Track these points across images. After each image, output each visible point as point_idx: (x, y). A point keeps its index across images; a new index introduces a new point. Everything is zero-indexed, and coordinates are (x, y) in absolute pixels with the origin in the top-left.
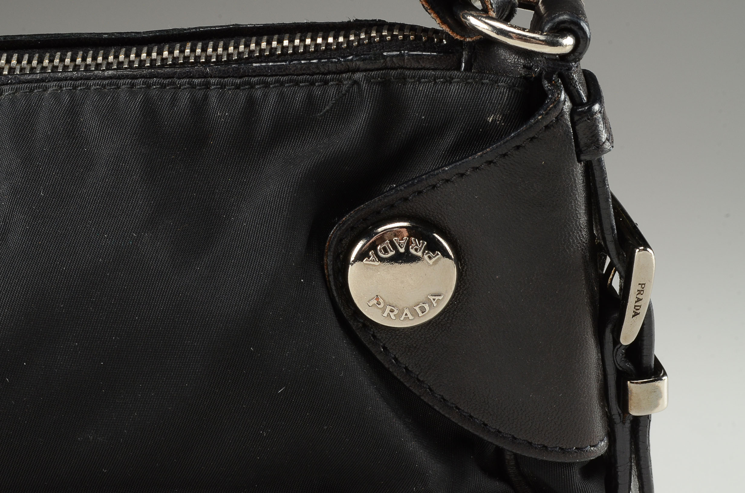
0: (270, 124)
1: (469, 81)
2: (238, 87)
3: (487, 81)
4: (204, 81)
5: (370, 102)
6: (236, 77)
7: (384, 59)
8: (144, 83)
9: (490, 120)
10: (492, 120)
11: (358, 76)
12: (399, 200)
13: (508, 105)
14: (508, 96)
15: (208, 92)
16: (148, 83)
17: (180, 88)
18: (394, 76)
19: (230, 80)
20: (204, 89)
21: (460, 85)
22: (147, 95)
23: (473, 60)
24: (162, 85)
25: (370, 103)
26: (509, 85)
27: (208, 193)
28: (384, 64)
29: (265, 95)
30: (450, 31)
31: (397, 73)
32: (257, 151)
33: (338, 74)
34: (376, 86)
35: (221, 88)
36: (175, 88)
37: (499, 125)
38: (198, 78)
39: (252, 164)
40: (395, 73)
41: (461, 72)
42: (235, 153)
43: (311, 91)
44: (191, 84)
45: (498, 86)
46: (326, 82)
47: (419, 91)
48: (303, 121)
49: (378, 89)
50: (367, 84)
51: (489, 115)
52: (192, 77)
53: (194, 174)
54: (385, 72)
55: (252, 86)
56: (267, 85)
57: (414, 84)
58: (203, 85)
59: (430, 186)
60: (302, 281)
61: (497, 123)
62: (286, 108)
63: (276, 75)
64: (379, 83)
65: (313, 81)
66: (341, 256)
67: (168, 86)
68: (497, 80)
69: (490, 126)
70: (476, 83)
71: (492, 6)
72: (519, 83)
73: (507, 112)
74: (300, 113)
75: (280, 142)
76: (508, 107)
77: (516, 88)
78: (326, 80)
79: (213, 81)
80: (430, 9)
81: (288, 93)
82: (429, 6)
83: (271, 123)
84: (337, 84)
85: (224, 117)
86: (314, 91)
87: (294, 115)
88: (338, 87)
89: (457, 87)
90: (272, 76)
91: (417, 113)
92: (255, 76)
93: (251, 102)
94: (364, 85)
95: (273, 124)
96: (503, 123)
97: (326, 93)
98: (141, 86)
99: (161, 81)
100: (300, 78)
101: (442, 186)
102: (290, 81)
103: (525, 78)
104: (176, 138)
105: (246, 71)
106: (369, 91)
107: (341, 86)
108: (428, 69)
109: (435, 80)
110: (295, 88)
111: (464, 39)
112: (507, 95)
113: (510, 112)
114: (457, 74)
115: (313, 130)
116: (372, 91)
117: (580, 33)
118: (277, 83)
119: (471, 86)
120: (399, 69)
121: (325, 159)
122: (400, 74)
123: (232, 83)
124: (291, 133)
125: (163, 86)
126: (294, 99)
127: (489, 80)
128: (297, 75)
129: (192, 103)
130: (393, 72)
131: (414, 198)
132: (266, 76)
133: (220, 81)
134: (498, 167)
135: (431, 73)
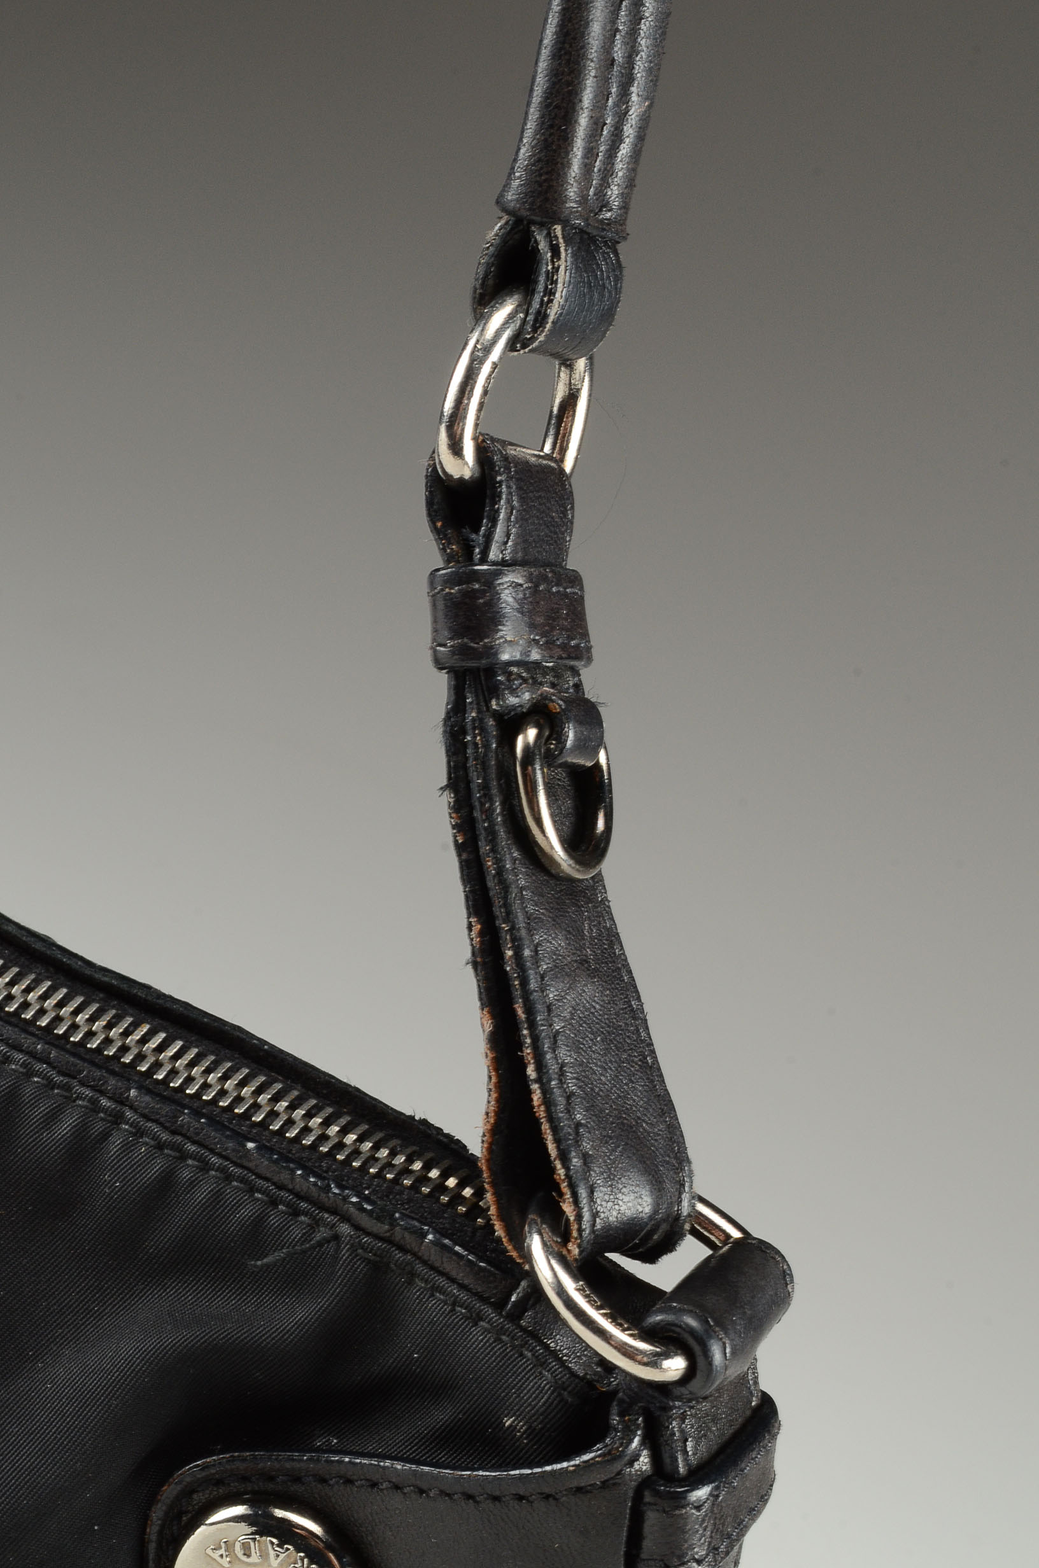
0: (177, 1236)
1: (504, 1338)
2: (160, 1146)
3: (529, 1354)
4: (114, 1109)
5: (340, 1284)
6: (165, 1128)
7: (391, 1225)
8: (24, 1065)
9: (507, 1424)
10: (510, 1426)
11: (345, 1229)
12: (313, 1475)
13: (541, 1414)
14: (547, 1400)
15: (113, 1129)
16: (31, 1068)
17: (74, 1101)
18: (397, 1261)
19: (155, 1128)
20: (109, 1122)
21: (486, 1337)
22: (16, 1087)
23: (531, 1302)
24: (50, 1082)
25: (339, 1287)
26: (556, 1382)
27: (26, 1301)
28: (388, 1234)
29: (191, 1183)
30: (505, 1237)
31: (403, 1260)
32: (139, 1268)
33: (319, 1208)
34: (361, 1263)
35: (134, 1134)
36: (66, 1097)
37: (518, 1440)
38: (110, 1098)
39: (122, 1287)
40: (400, 1257)
41: (500, 1314)
42: (102, 1254)
43: (266, 1215)
44: (93, 1103)
45: (541, 1373)
46: (296, 1213)
47: (426, 1307)
48: (230, 1257)
49: (362, 1270)
50: (348, 1253)
51: (509, 1413)
52: (102, 1093)
53: (21, 1256)
54: (385, 1247)
55: (183, 1156)
56: (205, 1167)
57: (423, 1292)
58: (110, 1115)
59: (367, 1480)
60: (96, 1528)
61: (516, 1435)
62: (212, 1222)
63: (226, 1158)
64: (369, 1261)
65: (276, 1199)
66: (184, 1518)
67: (57, 1089)
68: (544, 1363)
69: (504, 1433)
70: (514, 1347)
71: (580, 1235)
72: (574, 1389)
73: (537, 1426)
74: (231, 1241)
75: (182, 1273)
76: (541, 1417)
77: (566, 1393)
78: (296, 1208)
79: (129, 1114)
80: (488, 1183)
81: (228, 1199)
82: (490, 1177)
83: (179, 1234)
84: (309, 1225)
85: (110, 1187)
86: (269, 1217)
87: (220, 1240)
88: (310, 1230)
89: (480, 1336)
90: (220, 1155)
91: (410, 1342)
92: (194, 1142)
93: (166, 1183)
94: (345, 1252)
95: (181, 1238)
96: (526, 1439)
97: (285, 1231)
98: (18, 1067)
99: (53, 1073)
100: (260, 1183)
101: (385, 1491)
102: (242, 1180)
103: (590, 1384)
104: (23, 1183)
105: (185, 1127)
106: (347, 1266)
107: (314, 1231)
108: (453, 1280)
109: (454, 1304)
110: (245, 1196)
111: (523, 1263)
112: (546, 1397)
113: (542, 1429)
114: (489, 1315)
115: (240, 1281)
116: (351, 1269)
117: (701, 1361)
118: (221, 1172)
119: (502, 1347)
120: (412, 1254)
121: (225, 1343)
122: (407, 1264)
123: (154, 1136)
124: (205, 1267)
125: (50, 1085)
126: (231, 1214)
127: (533, 1355)
128: (259, 1176)
129: (75, 1138)
130: (399, 1255)
131: (336, 1486)
132: (212, 1151)
133: (139, 1122)
134: (479, 1511)
135: (452, 1290)
